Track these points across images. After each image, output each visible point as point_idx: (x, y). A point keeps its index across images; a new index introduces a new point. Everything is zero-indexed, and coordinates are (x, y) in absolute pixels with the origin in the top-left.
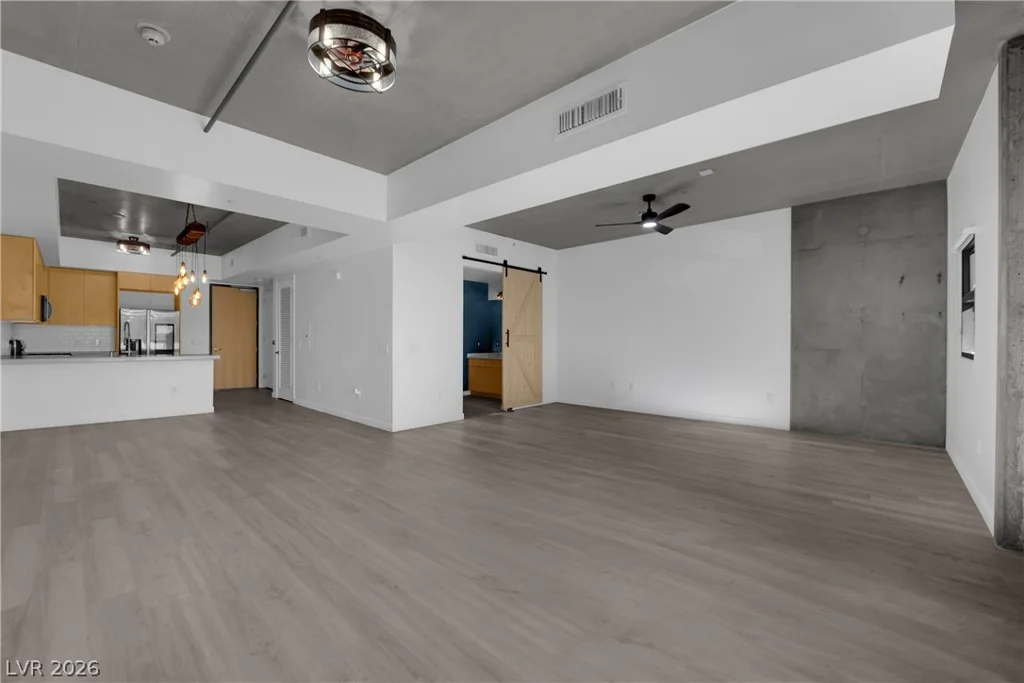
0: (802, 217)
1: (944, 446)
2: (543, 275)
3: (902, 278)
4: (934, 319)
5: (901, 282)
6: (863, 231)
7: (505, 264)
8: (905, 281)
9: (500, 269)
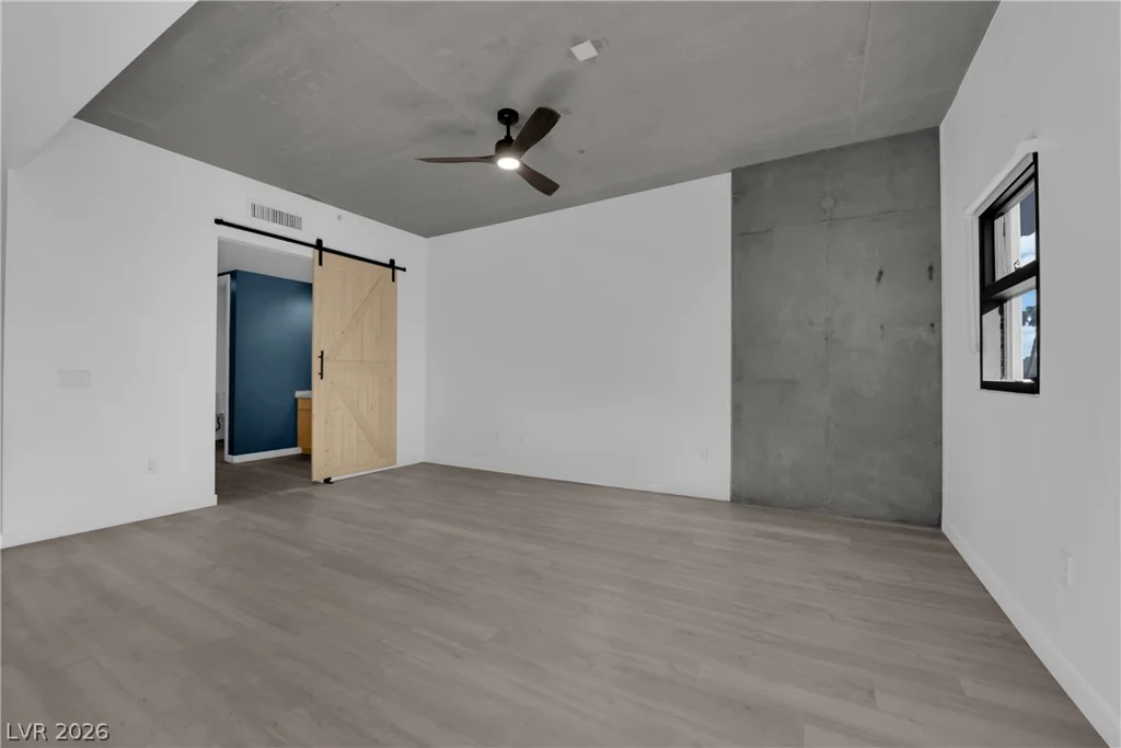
0: (746, 185)
1: (939, 525)
2: (398, 272)
3: (881, 273)
4: (923, 333)
5: (879, 279)
6: (827, 203)
7: (319, 245)
8: (883, 278)
9: (310, 253)
